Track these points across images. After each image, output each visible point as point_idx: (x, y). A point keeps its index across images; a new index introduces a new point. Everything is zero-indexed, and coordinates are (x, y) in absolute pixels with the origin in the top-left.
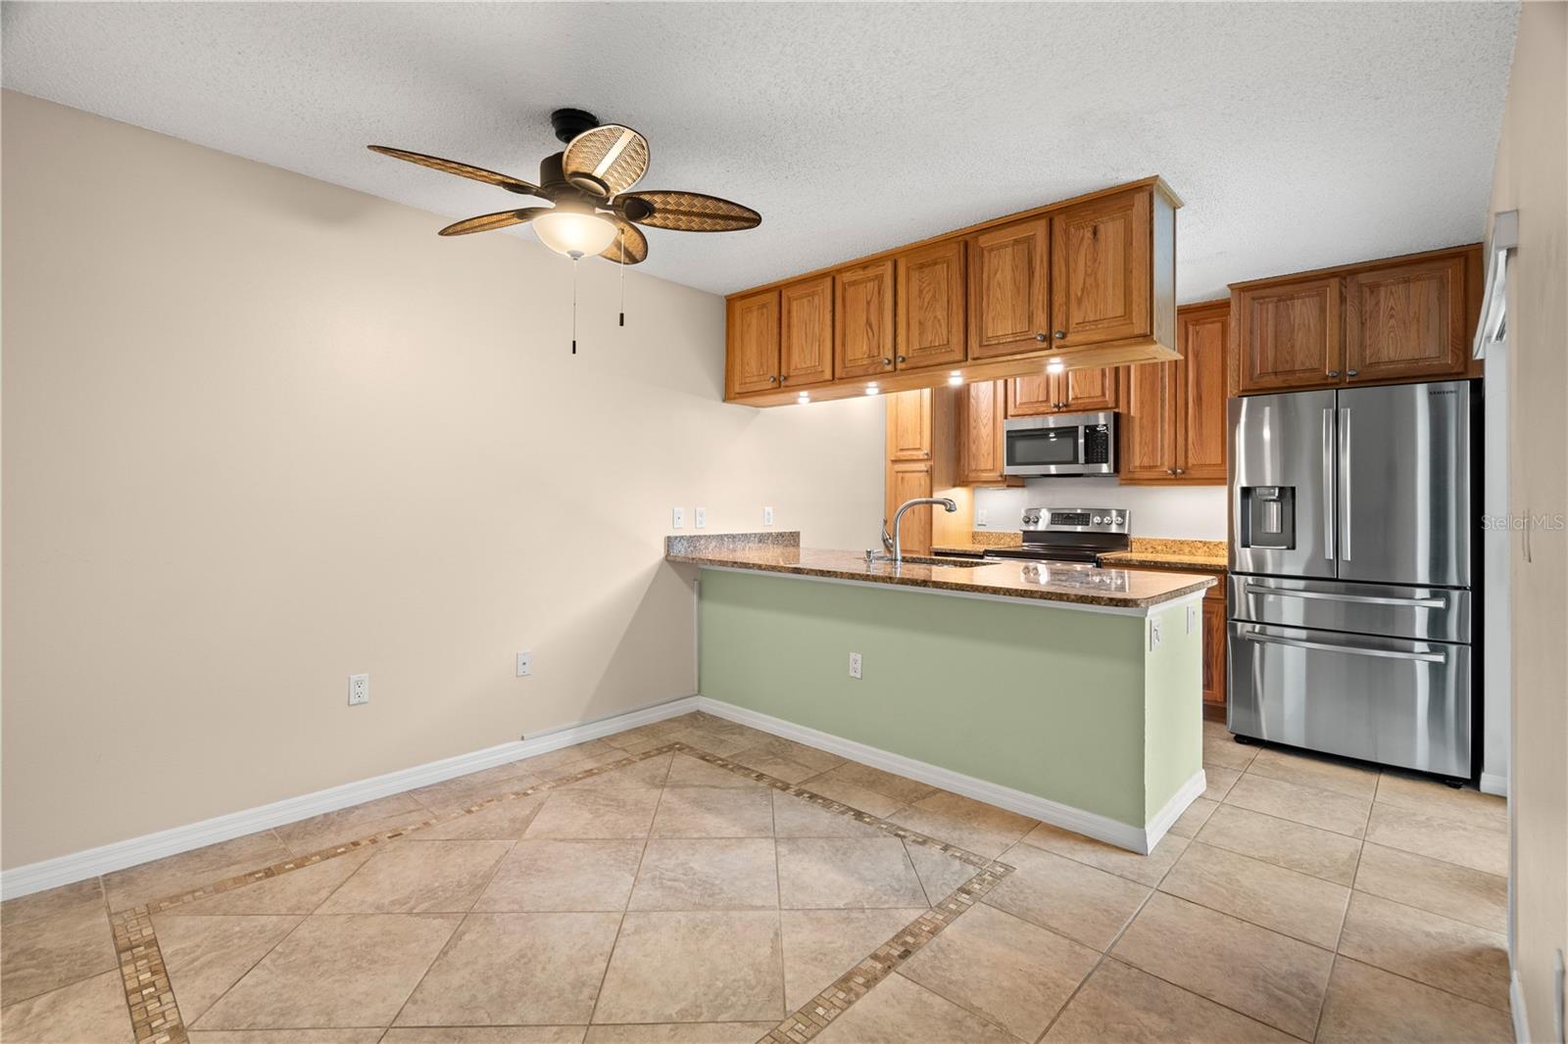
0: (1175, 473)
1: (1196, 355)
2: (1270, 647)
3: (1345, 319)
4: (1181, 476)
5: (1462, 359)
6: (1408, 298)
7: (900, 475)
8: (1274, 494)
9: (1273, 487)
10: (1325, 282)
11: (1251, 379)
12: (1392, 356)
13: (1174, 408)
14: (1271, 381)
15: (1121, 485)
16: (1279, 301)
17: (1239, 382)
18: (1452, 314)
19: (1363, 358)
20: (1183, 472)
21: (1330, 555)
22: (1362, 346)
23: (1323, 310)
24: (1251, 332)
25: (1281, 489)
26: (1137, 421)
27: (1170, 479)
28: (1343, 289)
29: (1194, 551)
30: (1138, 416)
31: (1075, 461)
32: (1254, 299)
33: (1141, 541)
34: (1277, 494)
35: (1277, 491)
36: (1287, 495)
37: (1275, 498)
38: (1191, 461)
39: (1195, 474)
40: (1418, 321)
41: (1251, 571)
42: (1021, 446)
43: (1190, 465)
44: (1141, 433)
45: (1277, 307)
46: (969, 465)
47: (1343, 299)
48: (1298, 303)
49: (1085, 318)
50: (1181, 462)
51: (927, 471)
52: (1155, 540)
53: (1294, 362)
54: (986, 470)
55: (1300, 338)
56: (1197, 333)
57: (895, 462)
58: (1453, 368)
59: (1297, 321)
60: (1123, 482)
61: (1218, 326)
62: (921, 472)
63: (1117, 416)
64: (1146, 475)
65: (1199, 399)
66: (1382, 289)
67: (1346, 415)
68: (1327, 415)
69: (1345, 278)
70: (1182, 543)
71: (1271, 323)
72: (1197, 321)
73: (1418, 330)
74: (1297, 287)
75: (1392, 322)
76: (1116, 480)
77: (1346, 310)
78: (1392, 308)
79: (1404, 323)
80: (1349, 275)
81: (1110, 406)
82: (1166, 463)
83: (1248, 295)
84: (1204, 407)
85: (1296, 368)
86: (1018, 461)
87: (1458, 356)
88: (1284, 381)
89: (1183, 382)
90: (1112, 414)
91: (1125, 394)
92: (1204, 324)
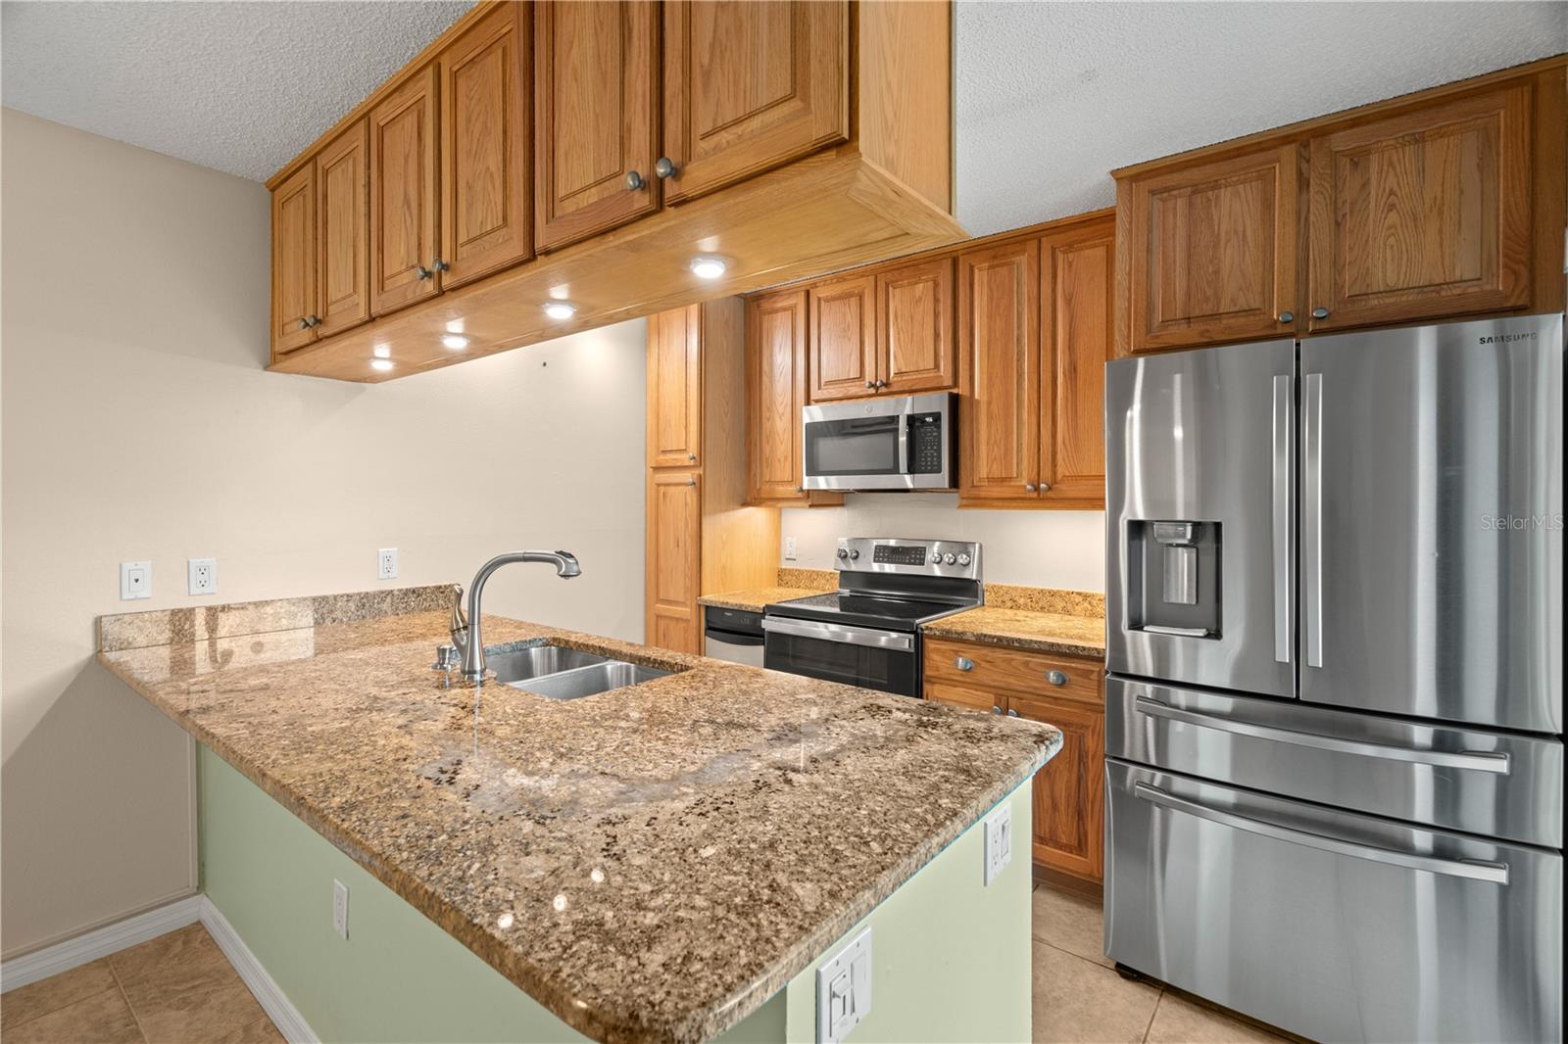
0: (1037, 489)
1: (1069, 301)
2: (1178, 817)
3: (1307, 219)
4: (1046, 494)
5: (1524, 281)
6: (1422, 171)
7: (662, 489)
8: (1184, 536)
9: (1184, 523)
10: (1271, 154)
11: (1149, 331)
12: (1392, 280)
13: (1036, 386)
14: (1181, 333)
15: (961, 506)
16: (1194, 193)
17: (1129, 336)
18: (1506, 195)
19: (1337, 287)
20: (1050, 488)
21: (1284, 654)
22: (1337, 265)
23: (1268, 205)
24: (1149, 250)
25: (1196, 525)
26: (983, 408)
27: (1031, 499)
28: (1304, 166)
29: (1069, 607)
30: (985, 399)
31: (895, 470)
32: (1153, 192)
33: (996, 589)
34: (1189, 536)
35: (1189, 529)
36: (1207, 535)
37: (1186, 542)
38: (1061, 471)
39: (1067, 490)
40: (1441, 213)
41: (1150, 673)
42: (828, 447)
43: (1059, 476)
44: (989, 426)
45: (1191, 205)
46: (761, 473)
47: (1303, 183)
48: (1225, 194)
49: (715, 120)
50: (1046, 473)
51: (694, 484)
52: (1016, 589)
53: (1219, 303)
54: (783, 482)
55: (1228, 256)
56: (1070, 264)
57: (657, 469)
58: (1507, 298)
59: (1224, 227)
60: (965, 502)
61: (1101, 252)
62: (686, 484)
63: (955, 401)
64: (997, 491)
65: (1073, 370)
66: (1374, 158)
67: (1315, 385)
68: (1280, 386)
69: (1306, 145)
70: (1053, 594)
71: (1181, 232)
72: (1070, 245)
73: (1440, 231)
74: (1225, 166)
75: (1393, 217)
76: (955, 496)
77: (1309, 200)
78: (1392, 192)
79: (1415, 219)
80: (1314, 137)
81: (945, 384)
82: (1025, 474)
83: (1144, 186)
84: (1080, 382)
85: (1221, 311)
86: (821, 469)
87: (1515, 272)
88: (1202, 334)
89: (1049, 342)
90: (947, 394)
91: (967, 367)
92: (1081, 249)
